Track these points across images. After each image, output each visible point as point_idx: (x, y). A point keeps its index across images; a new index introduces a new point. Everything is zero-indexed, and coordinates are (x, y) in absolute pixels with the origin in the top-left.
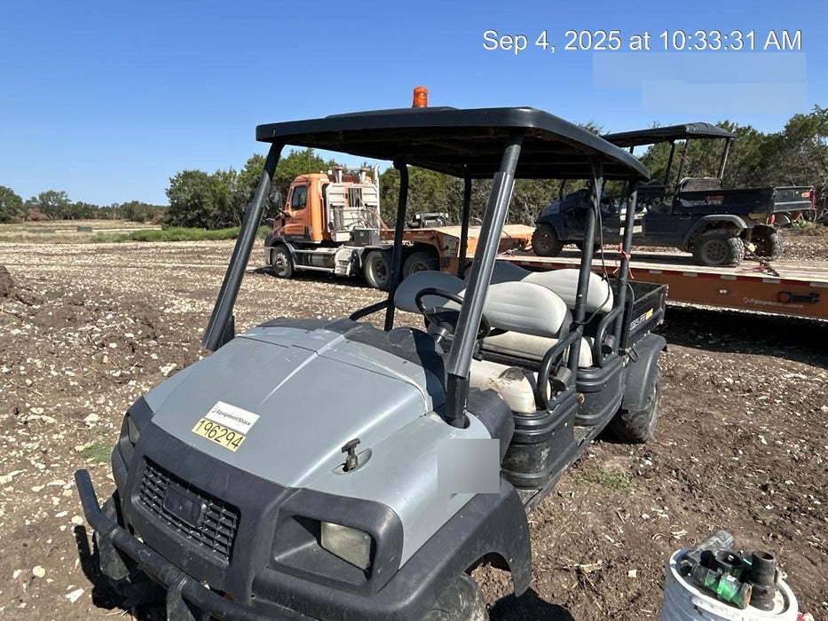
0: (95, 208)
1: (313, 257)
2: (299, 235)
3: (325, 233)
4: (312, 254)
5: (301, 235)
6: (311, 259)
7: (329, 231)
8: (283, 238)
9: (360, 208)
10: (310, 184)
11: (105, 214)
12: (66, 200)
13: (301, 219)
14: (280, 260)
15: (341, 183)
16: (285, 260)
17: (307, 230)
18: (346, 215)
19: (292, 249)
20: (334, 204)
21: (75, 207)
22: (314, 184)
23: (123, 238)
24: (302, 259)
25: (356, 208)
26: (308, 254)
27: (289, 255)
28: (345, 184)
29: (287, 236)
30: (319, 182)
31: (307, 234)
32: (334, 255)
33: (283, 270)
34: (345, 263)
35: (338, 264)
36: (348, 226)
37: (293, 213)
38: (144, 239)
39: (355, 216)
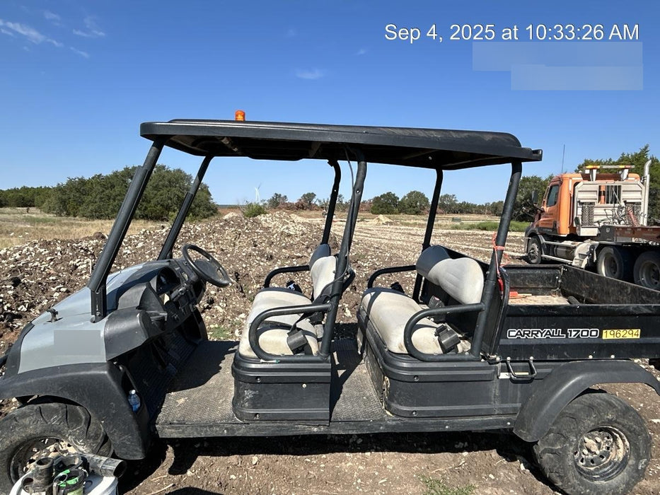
0: (474, 206)
1: (558, 249)
2: (548, 228)
3: (571, 227)
4: (558, 246)
5: (550, 229)
6: (556, 250)
7: (575, 226)
8: (537, 230)
9: (617, 205)
10: (561, 183)
11: (479, 210)
12: (455, 200)
13: (552, 214)
14: (533, 249)
15: (595, 181)
16: (537, 250)
17: (555, 224)
18: (596, 211)
19: (543, 241)
20: (582, 201)
21: (460, 205)
22: (565, 183)
23: (472, 227)
24: (550, 250)
25: (612, 205)
26: (554, 246)
27: (540, 246)
28: (599, 182)
29: (540, 229)
30: (571, 181)
31: (555, 228)
32: (575, 248)
33: (535, 258)
34: (583, 256)
35: (577, 257)
36: (598, 222)
37: (546, 209)
38: (485, 229)
39: (610, 212)
